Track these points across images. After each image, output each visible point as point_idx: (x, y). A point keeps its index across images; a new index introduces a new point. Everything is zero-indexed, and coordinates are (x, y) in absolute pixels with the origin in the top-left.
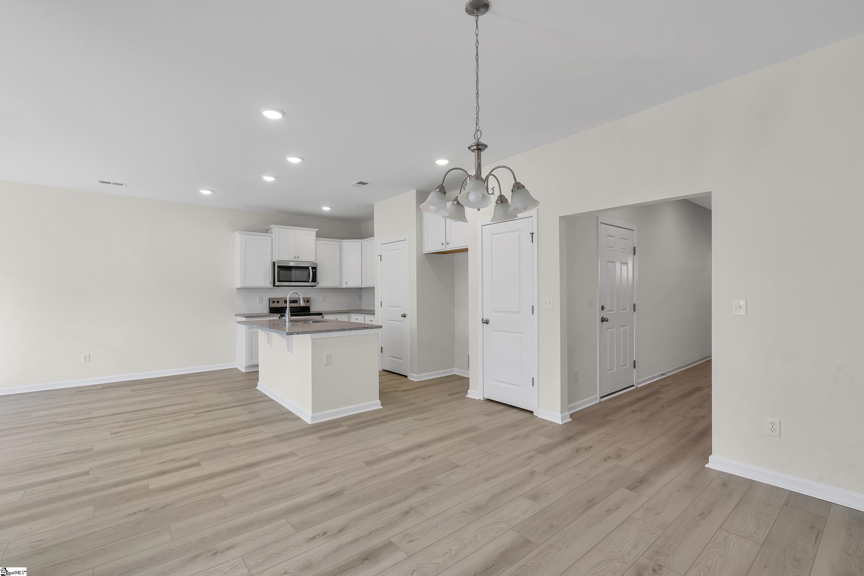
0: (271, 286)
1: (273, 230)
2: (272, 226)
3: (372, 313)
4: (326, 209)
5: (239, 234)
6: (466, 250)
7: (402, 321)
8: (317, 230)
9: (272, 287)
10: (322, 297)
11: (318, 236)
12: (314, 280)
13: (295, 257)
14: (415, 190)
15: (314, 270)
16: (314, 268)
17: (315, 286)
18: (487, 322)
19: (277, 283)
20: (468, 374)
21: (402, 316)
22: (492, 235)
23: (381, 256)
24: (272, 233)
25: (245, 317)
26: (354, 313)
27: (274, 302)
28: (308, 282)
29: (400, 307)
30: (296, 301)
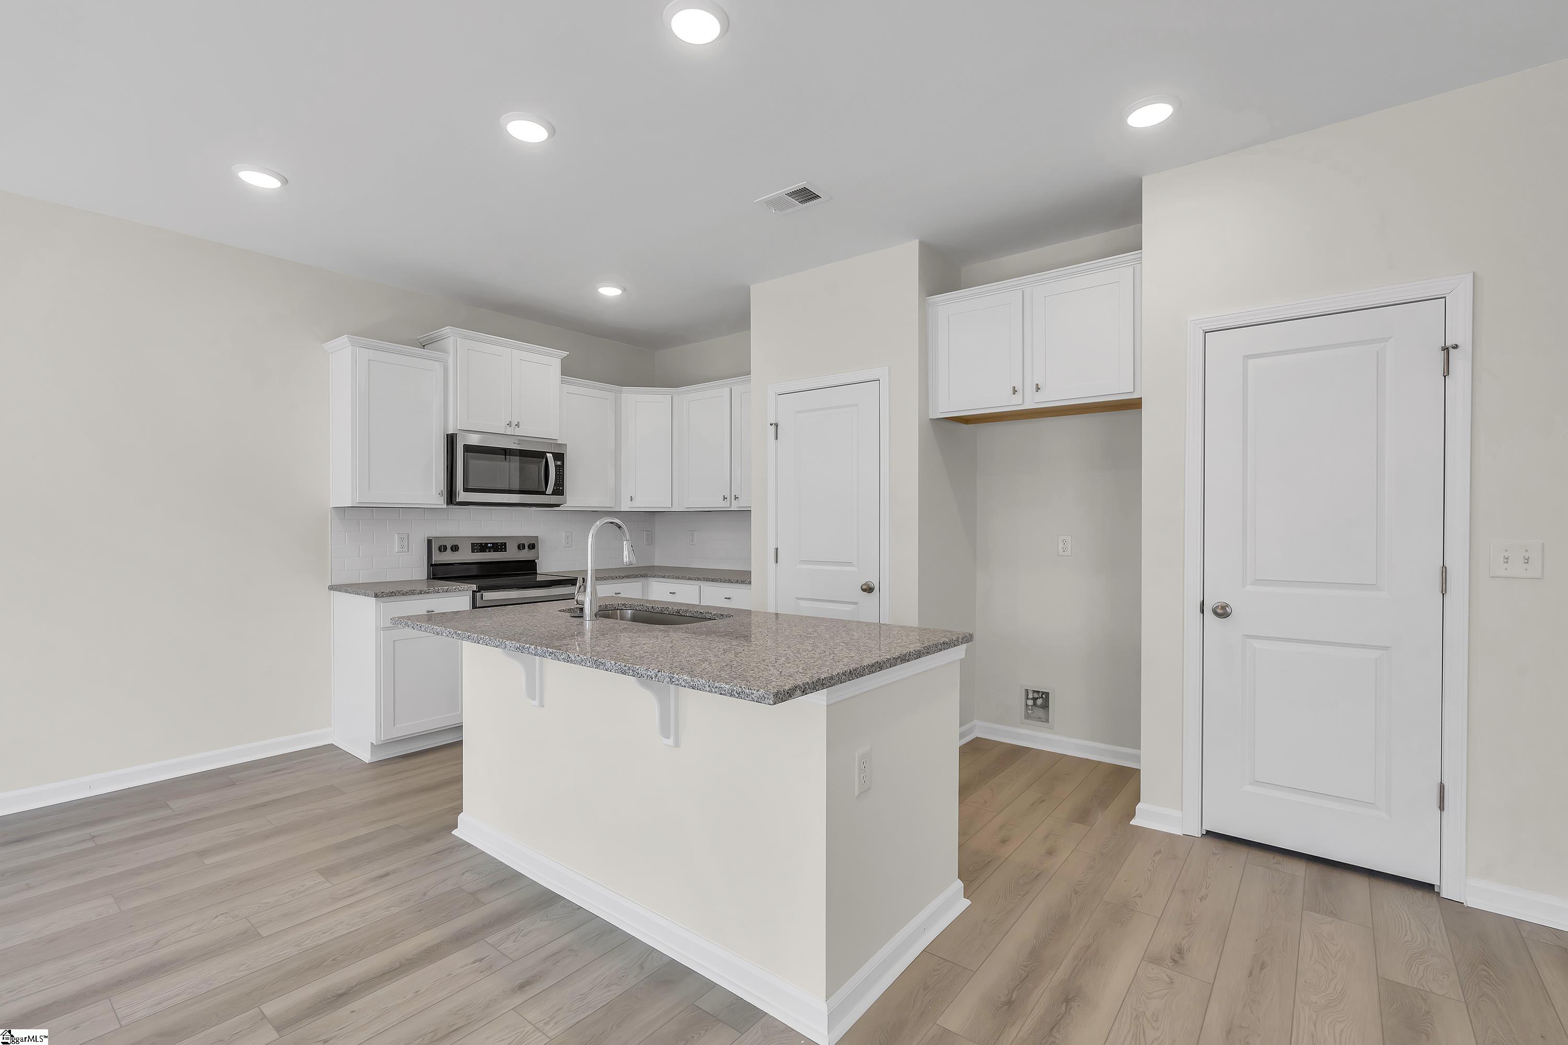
0: (441, 502)
1: (450, 343)
2: (447, 330)
3: (743, 578)
4: (610, 292)
5: (349, 344)
6: (1135, 405)
7: (856, 603)
8: (565, 354)
9: (445, 506)
10: (564, 533)
11: (567, 370)
12: (559, 490)
13: (509, 424)
14: (917, 241)
15: (559, 463)
16: (559, 457)
17: (558, 505)
18: (1222, 612)
19: (462, 496)
20: (1137, 758)
21: (864, 590)
22: (1247, 357)
23: (777, 425)
24: (445, 351)
25: (376, 596)
26: (664, 577)
27: (442, 549)
28: (544, 493)
29: (849, 564)
30: (501, 547)
